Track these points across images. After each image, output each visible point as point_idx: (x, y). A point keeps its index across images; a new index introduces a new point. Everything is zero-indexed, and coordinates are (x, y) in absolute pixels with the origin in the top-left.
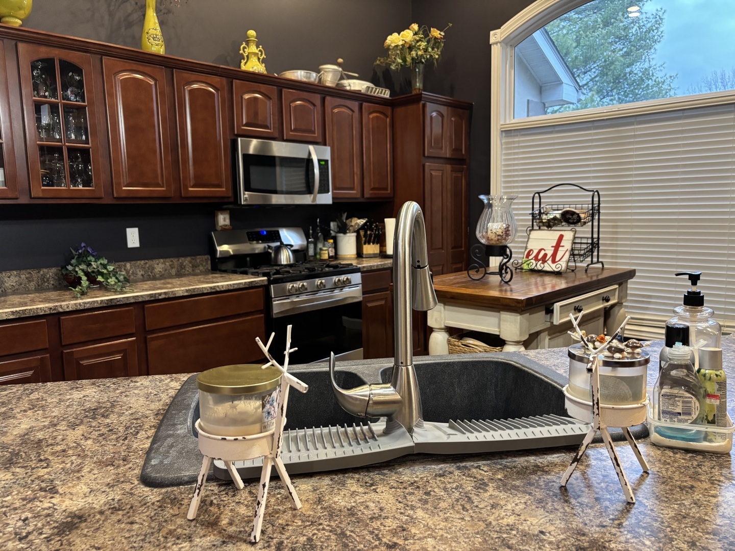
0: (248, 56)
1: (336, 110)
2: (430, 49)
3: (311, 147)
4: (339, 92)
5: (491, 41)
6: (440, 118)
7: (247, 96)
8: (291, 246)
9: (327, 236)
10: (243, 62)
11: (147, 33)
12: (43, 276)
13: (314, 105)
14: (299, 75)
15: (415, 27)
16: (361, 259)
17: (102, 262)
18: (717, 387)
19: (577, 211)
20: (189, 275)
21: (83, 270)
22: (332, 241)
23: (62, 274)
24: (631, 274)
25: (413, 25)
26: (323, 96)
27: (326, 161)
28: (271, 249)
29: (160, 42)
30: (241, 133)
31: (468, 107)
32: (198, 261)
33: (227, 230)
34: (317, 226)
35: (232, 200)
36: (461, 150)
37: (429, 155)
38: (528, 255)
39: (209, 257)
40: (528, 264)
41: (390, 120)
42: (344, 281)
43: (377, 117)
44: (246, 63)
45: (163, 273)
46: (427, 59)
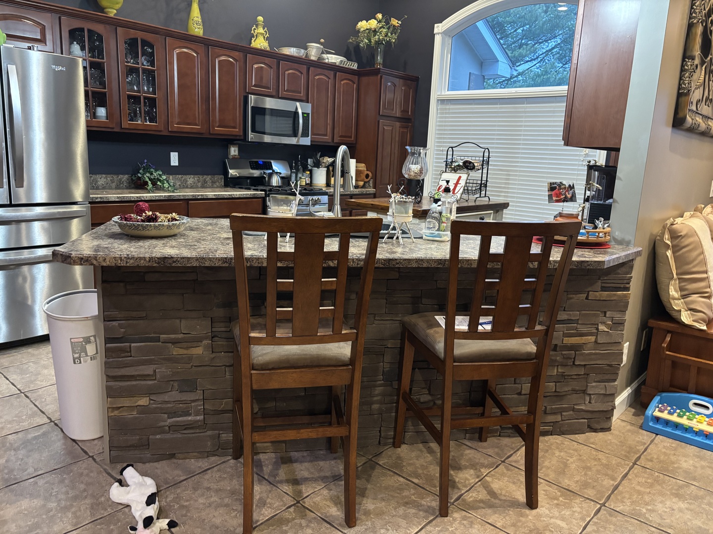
0: (256, 35)
1: (317, 77)
2: (389, 34)
3: (298, 104)
4: (319, 65)
5: (435, 32)
6: (393, 88)
7: (255, 66)
8: (280, 173)
9: (305, 168)
10: (253, 39)
11: (193, 20)
12: (120, 180)
13: (302, 73)
14: (291, 51)
15: (380, 16)
16: (329, 188)
17: (159, 173)
18: (446, 219)
19: (473, 161)
20: (209, 187)
21: (148, 177)
22: (309, 172)
23: (132, 179)
24: (505, 205)
25: (378, 14)
26: (308, 66)
27: (308, 114)
28: (266, 175)
29: (201, 26)
30: (250, 91)
31: (416, 79)
32: (216, 179)
33: (236, 158)
34: (299, 161)
35: (242, 138)
36: (409, 112)
37: (383, 114)
38: (439, 189)
39: (223, 177)
40: (438, 195)
41: (356, 86)
42: (316, 200)
43: (347, 83)
44: (255, 40)
45: (193, 184)
46: (387, 41)
